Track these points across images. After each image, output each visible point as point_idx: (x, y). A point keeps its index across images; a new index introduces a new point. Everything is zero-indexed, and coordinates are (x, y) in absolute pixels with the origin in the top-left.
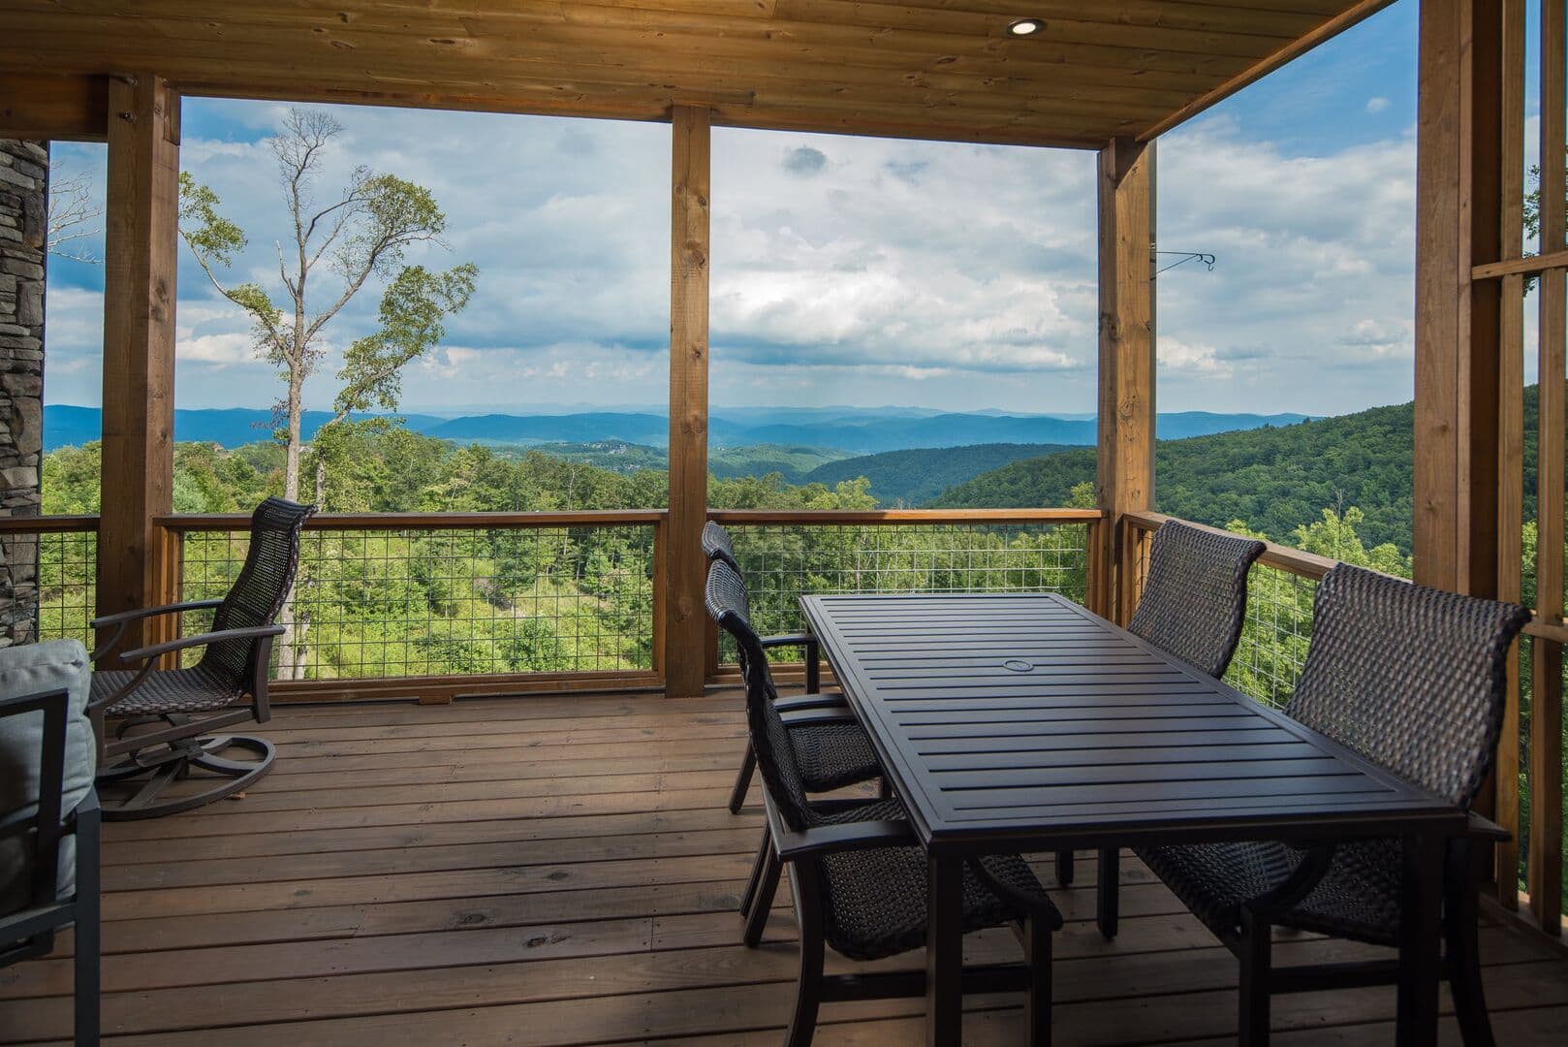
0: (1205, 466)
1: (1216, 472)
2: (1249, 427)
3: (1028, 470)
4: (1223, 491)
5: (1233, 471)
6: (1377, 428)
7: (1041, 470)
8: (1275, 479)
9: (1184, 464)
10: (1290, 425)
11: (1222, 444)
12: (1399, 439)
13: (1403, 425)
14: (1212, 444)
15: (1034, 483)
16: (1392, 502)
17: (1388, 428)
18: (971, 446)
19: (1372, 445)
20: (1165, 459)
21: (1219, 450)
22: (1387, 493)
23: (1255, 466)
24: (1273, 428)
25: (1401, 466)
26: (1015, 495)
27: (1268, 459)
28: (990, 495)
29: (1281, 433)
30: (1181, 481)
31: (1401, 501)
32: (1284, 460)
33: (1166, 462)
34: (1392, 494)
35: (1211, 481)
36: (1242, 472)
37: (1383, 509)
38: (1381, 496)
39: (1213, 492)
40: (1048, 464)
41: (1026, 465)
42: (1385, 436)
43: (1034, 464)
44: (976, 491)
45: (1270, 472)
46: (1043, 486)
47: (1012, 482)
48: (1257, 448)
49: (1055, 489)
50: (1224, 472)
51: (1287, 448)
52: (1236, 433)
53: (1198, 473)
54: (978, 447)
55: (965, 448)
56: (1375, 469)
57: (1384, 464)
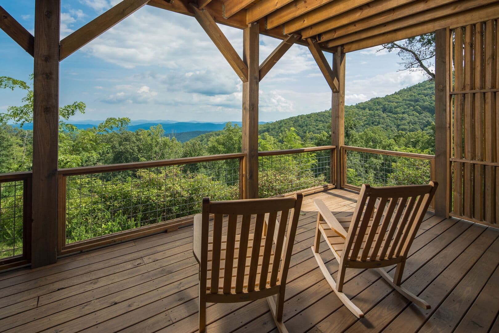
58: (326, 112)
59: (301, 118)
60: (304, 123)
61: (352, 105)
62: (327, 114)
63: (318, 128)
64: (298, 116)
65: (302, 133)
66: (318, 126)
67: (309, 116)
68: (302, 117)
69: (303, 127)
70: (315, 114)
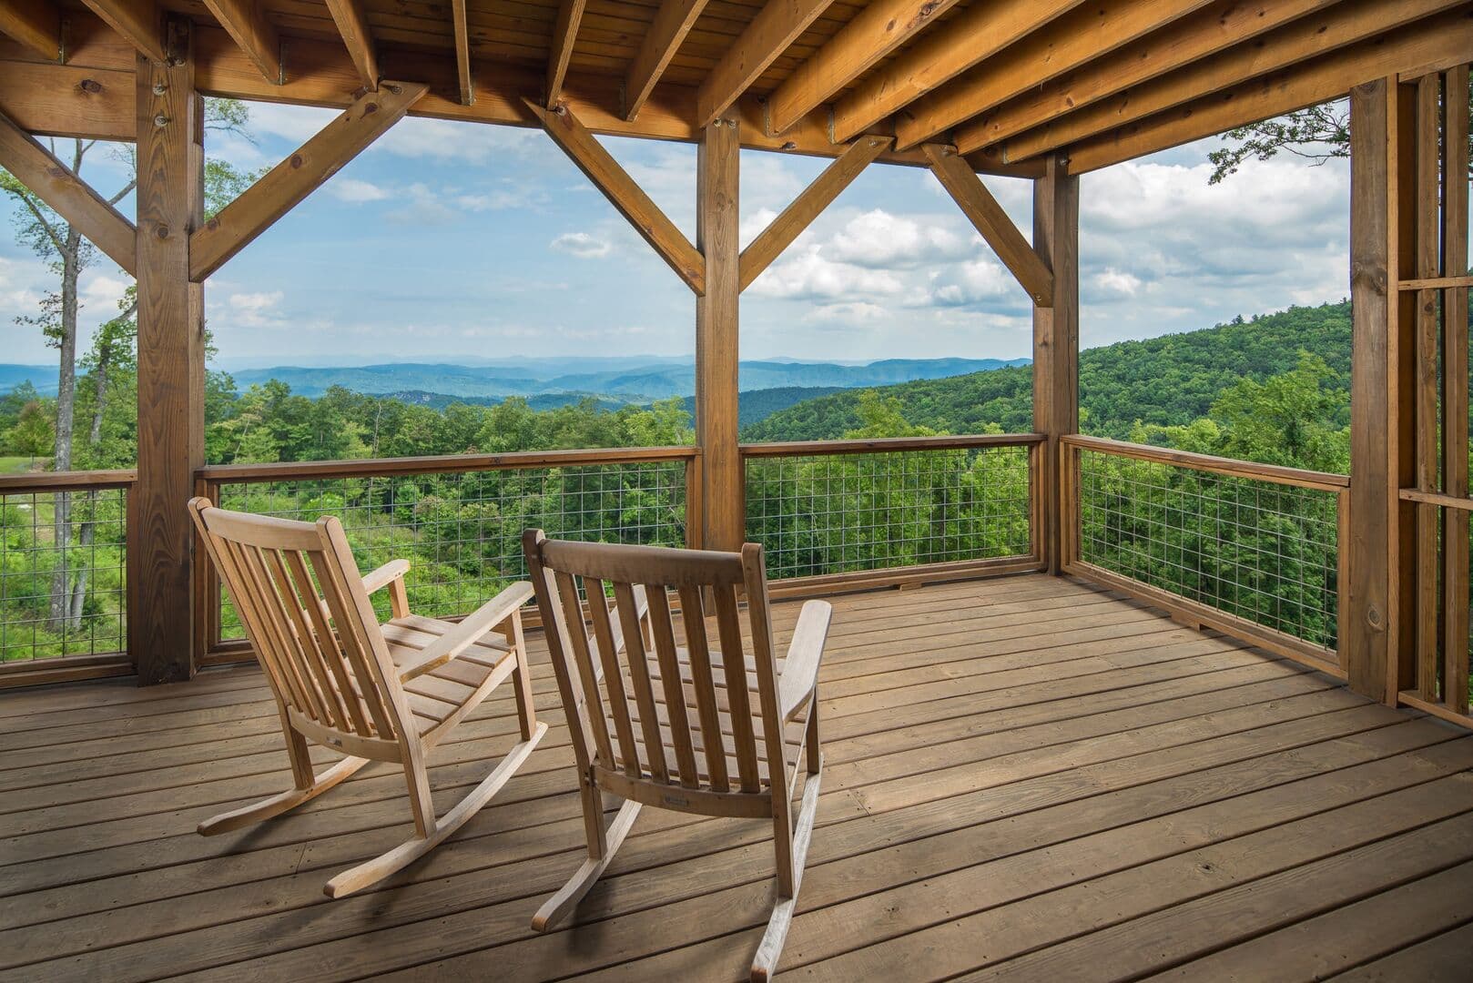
0: (961, 399)
1: (970, 404)
2: (994, 368)
3: (815, 407)
4: (974, 421)
5: (982, 404)
6: (1090, 365)
7: (826, 408)
8: (1014, 408)
9: (944, 399)
10: (1025, 365)
11: (974, 382)
12: (1107, 373)
13: (1110, 362)
14: (966, 381)
15: (820, 419)
16: (1102, 425)
17: (1099, 365)
18: (764, 390)
19: (1087, 379)
20: (928, 395)
21: (971, 387)
22: (1098, 418)
23: (999, 399)
24: (1012, 368)
25: (1108, 395)
26: (804, 430)
27: (1009, 392)
28: (782, 431)
29: (1019, 372)
30: (942, 413)
31: (1108, 423)
32: (1021, 393)
33: (930, 398)
34: (1102, 418)
35: (965, 412)
36: (989, 404)
37: (1096, 430)
38: (1094, 420)
39: (967, 422)
40: (832, 402)
41: (813, 404)
42: (1096, 371)
43: (821, 402)
44: (770, 428)
45: (1010, 403)
46: (827, 422)
47: (802, 419)
48: (1000, 384)
49: (839, 425)
50: (976, 404)
51: (1024, 382)
52: (985, 373)
53: (955, 406)
54: (769, 391)
55: (759, 392)
56: (1090, 398)
57: (1096, 394)
58: (1218, 330)
59: (1127, 352)
60: (1137, 369)
61: (1325, 305)
62: (1222, 338)
63: (1187, 385)
64: (1116, 347)
65: (1130, 404)
66: (1189, 380)
67: (1154, 347)
68: (1128, 348)
69: (1132, 380)
70: (1176, 339)
